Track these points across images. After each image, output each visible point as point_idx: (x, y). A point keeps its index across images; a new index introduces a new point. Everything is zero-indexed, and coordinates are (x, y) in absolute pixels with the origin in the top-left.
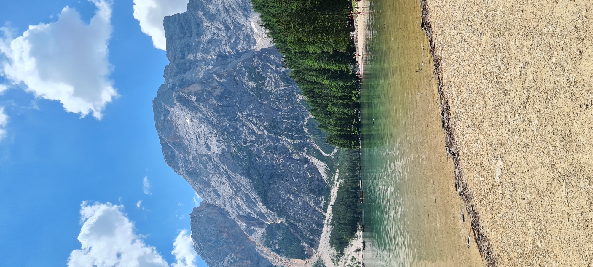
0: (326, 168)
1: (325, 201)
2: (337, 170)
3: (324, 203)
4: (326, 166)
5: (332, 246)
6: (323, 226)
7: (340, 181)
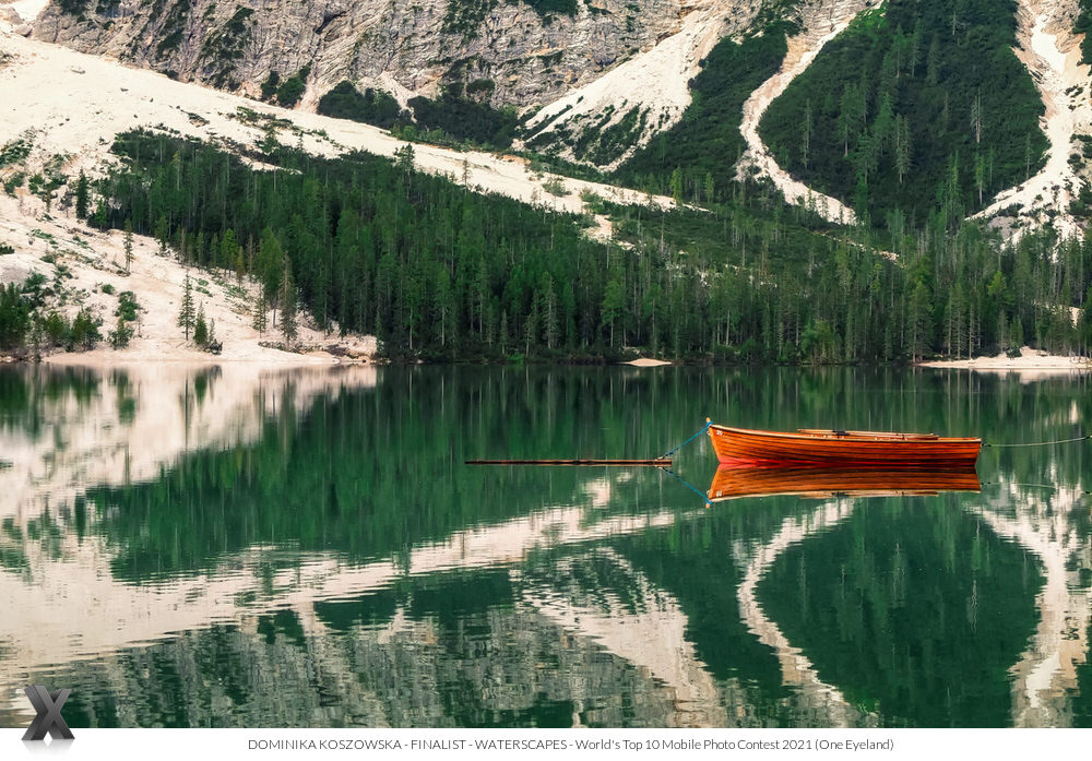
0: (652, 119)
1: (404, 106)
2: (665, 203)
3: (388, 101)
4: (665, 118)
5: (116, 149)
6: (218, 86)
7: (599, 218)
